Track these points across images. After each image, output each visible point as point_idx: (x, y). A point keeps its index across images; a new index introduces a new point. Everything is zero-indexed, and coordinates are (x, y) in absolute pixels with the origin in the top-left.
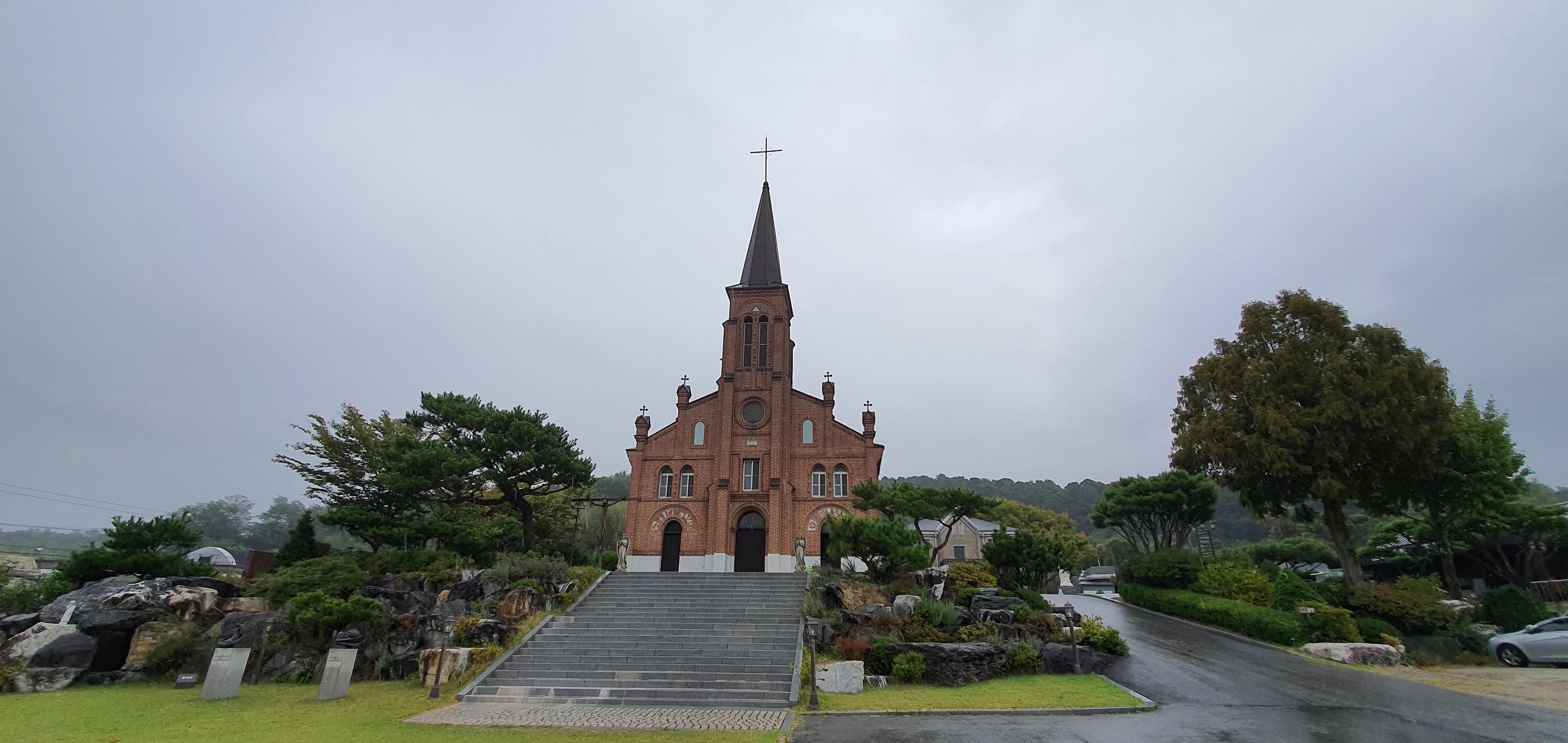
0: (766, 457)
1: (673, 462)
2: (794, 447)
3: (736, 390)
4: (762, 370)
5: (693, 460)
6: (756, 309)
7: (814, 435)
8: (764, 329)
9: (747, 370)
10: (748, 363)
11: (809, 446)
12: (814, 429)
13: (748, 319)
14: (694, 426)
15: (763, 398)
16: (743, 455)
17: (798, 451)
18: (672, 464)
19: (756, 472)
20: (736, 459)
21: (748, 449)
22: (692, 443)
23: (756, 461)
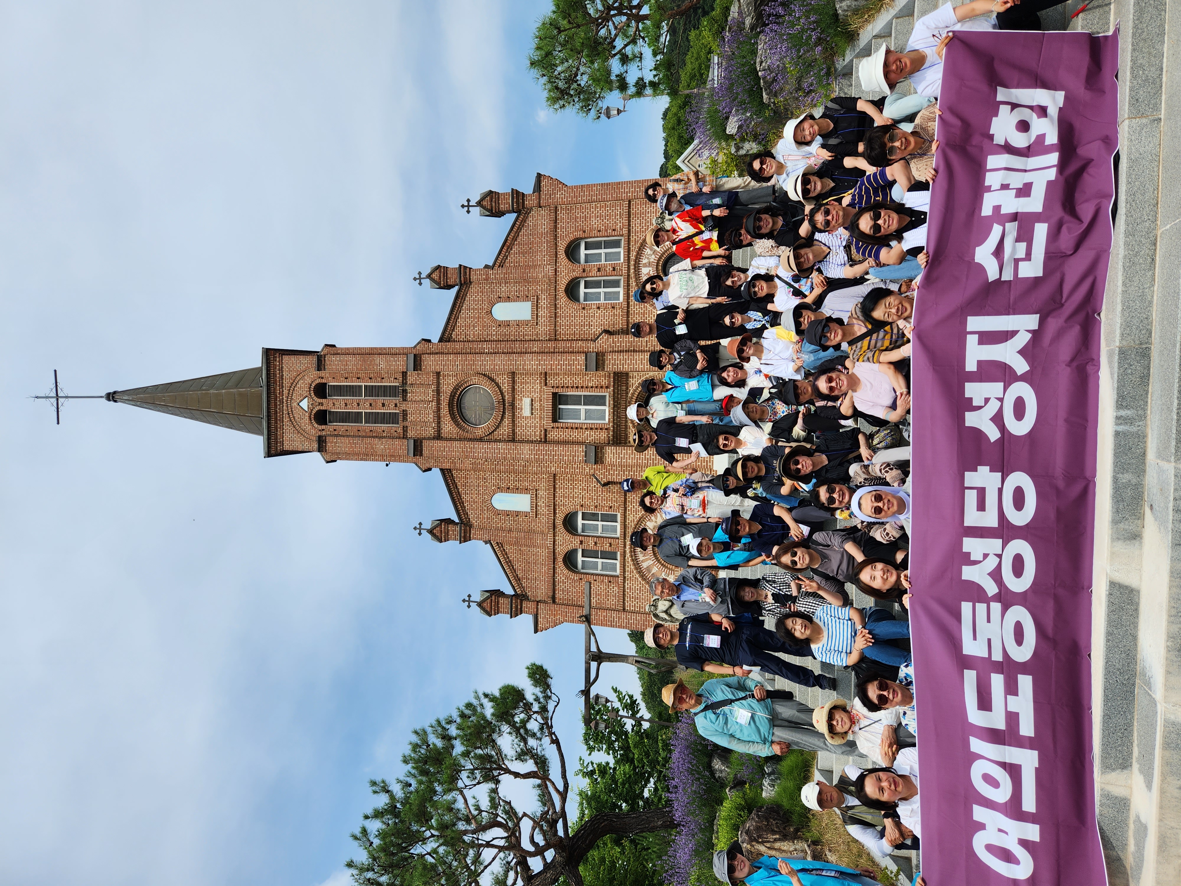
0: (551, 381)
1: (558, 549)
2: (537, 335)
3: (438, 437)
4: (405, 392)
5: (555, 513)
6: (304, 404)
7: (517, 299)
8: (340, 391)
9: (405, 419)
10: (392, 418)
11: (536, 307)
12: (508, 299)
13: (321, 417)
14: (498, 513)
15: (451, 388)
16: (547, 422)
17: (544, 328)
18: (562, 550)
19: (577, 400)
20: (553, 435)
21: (537, 413)
22: (526, 514)
23: (558, 399)
